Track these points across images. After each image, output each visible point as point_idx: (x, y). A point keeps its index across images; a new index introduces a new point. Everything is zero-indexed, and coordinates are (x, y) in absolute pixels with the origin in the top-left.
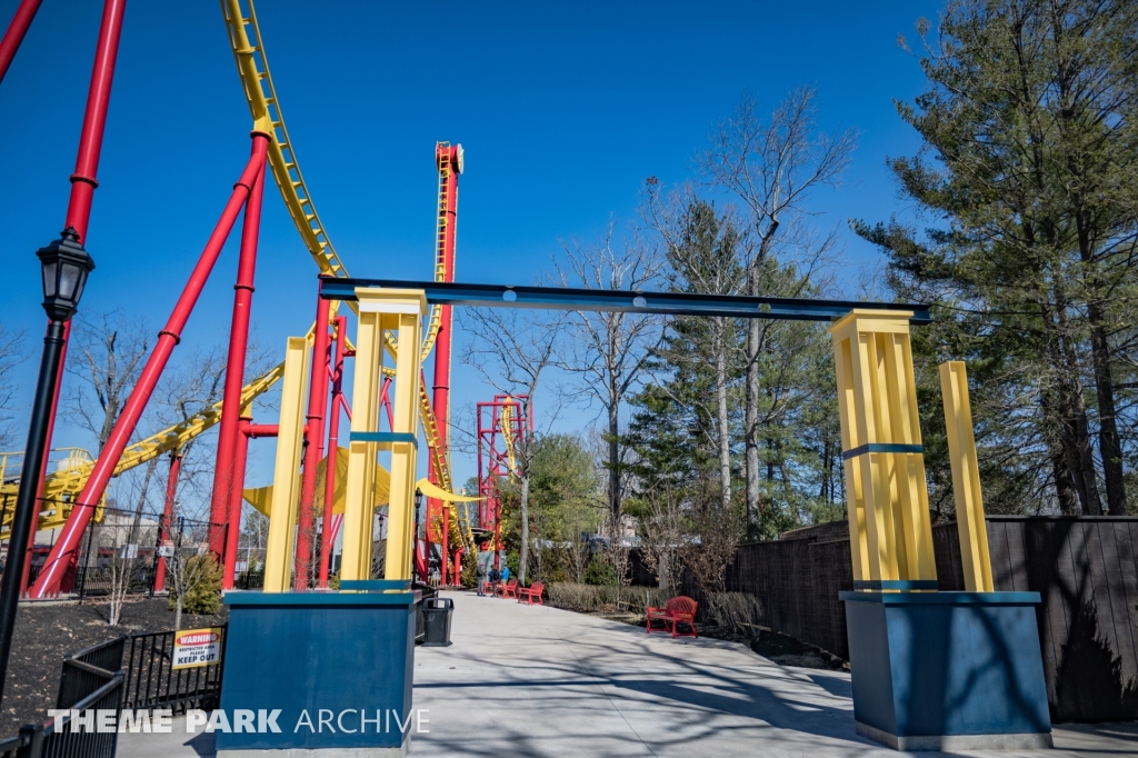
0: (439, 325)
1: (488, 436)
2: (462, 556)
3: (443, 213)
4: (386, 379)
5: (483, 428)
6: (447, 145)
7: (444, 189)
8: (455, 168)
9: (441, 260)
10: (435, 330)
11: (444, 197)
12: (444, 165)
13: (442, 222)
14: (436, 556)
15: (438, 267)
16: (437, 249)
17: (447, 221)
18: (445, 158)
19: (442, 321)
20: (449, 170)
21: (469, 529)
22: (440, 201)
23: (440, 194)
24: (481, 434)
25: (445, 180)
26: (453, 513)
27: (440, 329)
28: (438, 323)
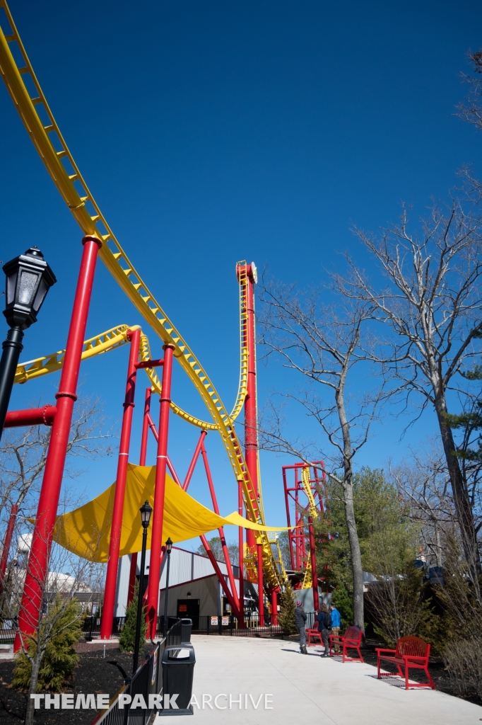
0: (246, 393)
1: (293, 493)
2: (279, 595)
3: (244, 311)
4: (202, 432)
5: (289, 487)
6: (244, 263)
7: (244, 293)
8: (252, 280)
9: (245, 344)
10: (243, 397)
11: (244, 299)
12: (243, 277)
13: (244, 316)
14: (254, 595)
15: (243, 350)
16: (241, 336)
17: (247, 316)
18: (243, 272)
19: (248, 390)
20: (247, 281)
21: (284, 571)
22: (241, 302)
23: (241, 297)
24: (287, 492)
25: (244, 287)
26: (266, 551)
27: (247, 397)
28: (245, 392)
